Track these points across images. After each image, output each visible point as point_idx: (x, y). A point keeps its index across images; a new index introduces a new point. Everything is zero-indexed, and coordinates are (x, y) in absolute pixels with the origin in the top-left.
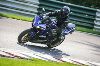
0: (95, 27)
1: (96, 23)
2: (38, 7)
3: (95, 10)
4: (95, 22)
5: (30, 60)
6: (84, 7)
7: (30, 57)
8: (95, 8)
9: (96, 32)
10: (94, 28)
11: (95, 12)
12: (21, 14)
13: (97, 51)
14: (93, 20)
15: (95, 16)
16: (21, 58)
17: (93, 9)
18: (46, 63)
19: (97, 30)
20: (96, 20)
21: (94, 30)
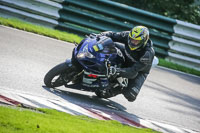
0: (170, 54)
1: (172, 47)
2: (61, 7)
3: (172, 20)
4: (170, 44)
5: (40, 111)
6: (152, 14)
7: (39, 105)
8: (172, 16)
9: (172, 64)
10: (167, 56)
11: (172, 24)
12: (25, 18)
13: (171, 102)
14: (167, 41)
15: (171, 34)
16: (23, 106)
17: (168, 19)
18: (70, 119)
19: (173, 61)
20: (171, 40)
21: (167, 60)
